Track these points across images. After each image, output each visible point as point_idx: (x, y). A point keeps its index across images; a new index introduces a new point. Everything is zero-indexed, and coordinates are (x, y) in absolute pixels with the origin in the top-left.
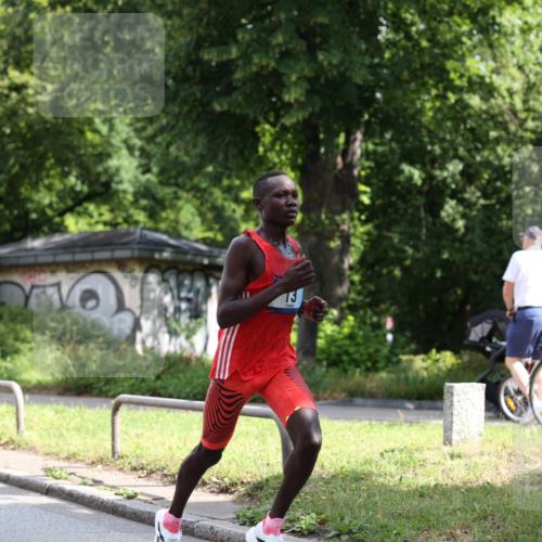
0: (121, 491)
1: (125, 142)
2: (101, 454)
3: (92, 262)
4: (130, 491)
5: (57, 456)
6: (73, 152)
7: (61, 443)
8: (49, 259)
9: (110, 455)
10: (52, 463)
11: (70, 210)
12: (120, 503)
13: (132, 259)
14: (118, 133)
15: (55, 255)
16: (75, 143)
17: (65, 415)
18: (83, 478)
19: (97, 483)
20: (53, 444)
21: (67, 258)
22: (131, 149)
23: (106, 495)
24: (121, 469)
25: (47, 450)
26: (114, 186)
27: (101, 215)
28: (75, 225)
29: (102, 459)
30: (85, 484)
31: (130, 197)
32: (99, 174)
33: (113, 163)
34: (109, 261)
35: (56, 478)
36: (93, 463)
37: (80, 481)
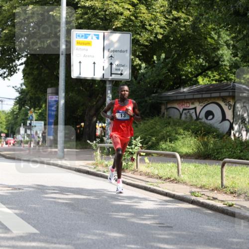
0: (226, 203)
1: (225, 42)
2: (216, 186)
3: (211, 98)
4: (230, 203)
5: (196, 186)
6: (201, 48)
7: (198, 180)
8: (191, 97)
9: (220, 186)
10: (194, 190)
11: (200, 74)
12: (225, 208)
13: (229, 96)
14: (222, 38)
15: (193, 95)
16: (203, 43)
17: (199, 168)
18: (208, 196)
19: (214, 199)
20: (194, 181)
21: (199, 96)
22: (228, 45)
23: (219, 205)
24: (226, 193)
25: (191, 183)
26: (220, 63)
27: (214, 76)
28: (202, 81)
29: (217, 188)
30: (209, 199)
31: (228, 68)
32: (214, 57)
33: (220, 52)
34: (218, 98)
35: (196, 196)
36: (213, 190)
37: (207, 198)
